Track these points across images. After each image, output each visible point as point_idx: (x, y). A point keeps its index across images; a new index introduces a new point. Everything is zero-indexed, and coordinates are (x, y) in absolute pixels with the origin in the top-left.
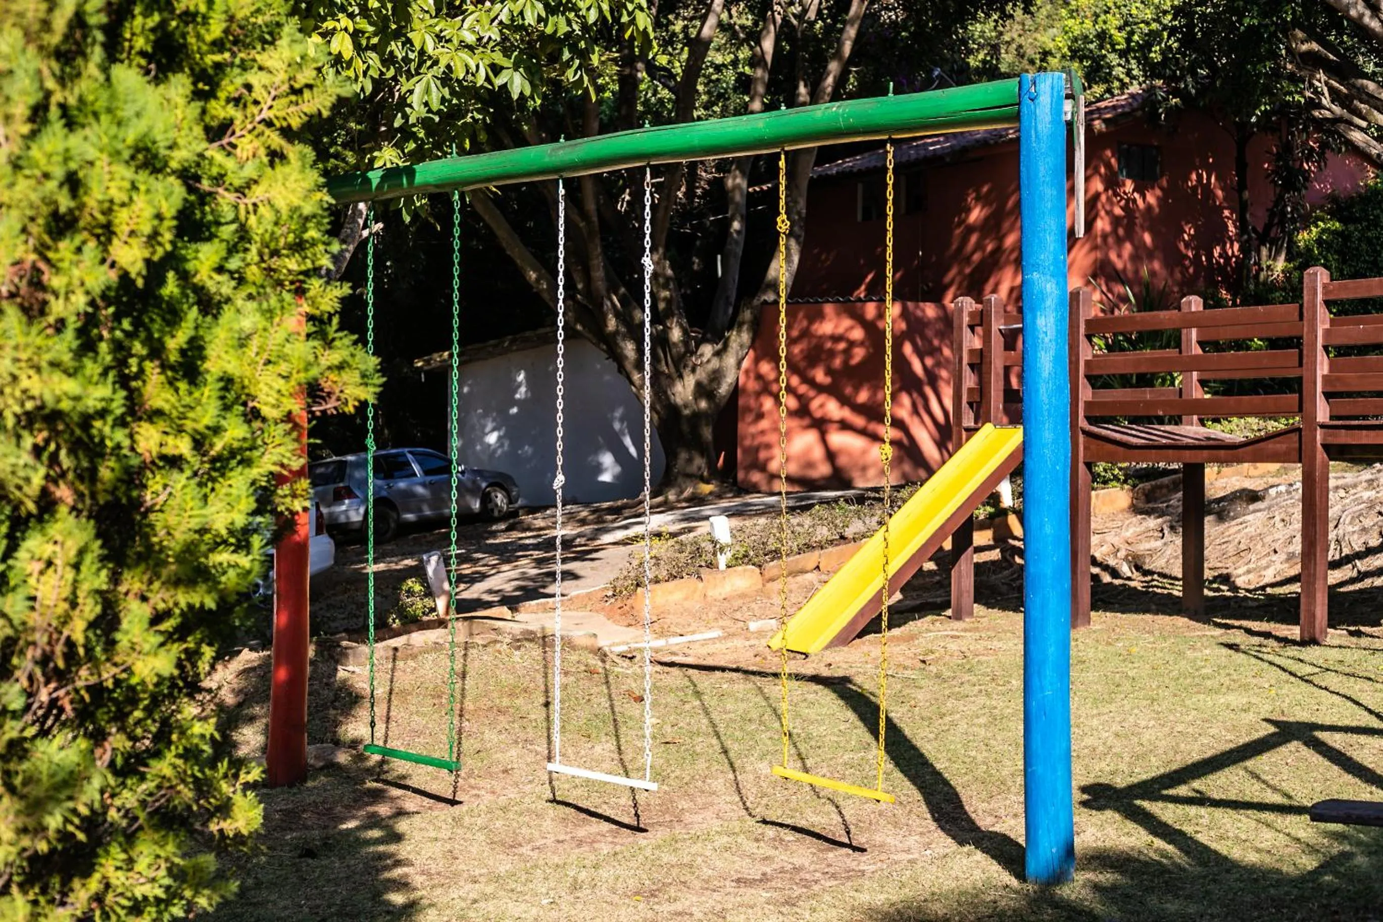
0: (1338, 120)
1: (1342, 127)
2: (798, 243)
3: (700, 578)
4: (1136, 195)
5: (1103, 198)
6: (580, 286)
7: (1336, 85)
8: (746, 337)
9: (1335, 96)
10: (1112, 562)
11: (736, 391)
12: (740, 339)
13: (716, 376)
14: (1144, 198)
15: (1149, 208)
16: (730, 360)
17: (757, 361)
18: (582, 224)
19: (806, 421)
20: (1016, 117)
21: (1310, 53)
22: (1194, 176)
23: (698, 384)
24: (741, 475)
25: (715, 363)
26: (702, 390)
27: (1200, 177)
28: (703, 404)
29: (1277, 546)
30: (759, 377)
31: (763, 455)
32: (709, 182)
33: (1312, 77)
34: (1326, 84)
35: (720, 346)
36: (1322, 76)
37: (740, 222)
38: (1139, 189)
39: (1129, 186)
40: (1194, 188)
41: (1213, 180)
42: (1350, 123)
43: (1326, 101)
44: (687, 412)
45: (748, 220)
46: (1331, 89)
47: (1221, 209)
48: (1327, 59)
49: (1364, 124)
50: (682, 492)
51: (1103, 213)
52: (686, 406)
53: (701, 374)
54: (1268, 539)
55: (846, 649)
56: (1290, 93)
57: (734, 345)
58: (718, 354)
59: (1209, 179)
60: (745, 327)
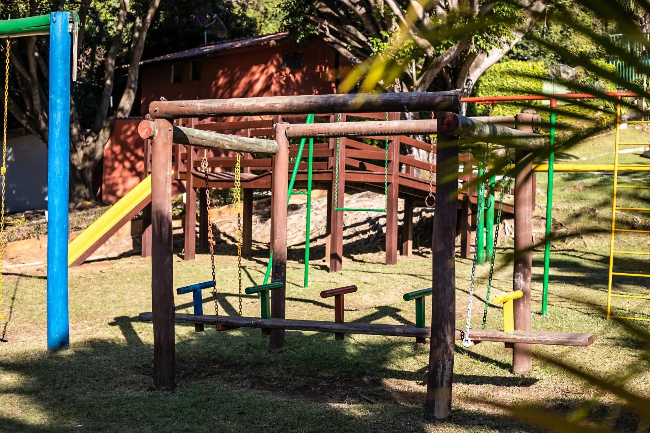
0: (334, 43)
1: (336, 46)
2: (134, 91)
3: (38, 238)
4: (291, 75)
5: (275, 75)
6: (28, 108)
7: (332, 27)
8: (107, 134)
9: (332, 32)
10: (233, 235)
11: (103, 158)
12: (104, 134)
13: (94, 151)
14: (294, 76)
15: (297, 81)
16: (100, 144)
17: (112, 144)
18: (29, 79)
19: (134, 173)
20: (48, 30)
21: (327, 13)
22: (318, 67)
23: (85, 155)
24: (104, 197)
25: (93, 145)
26: (86, 157)
27: (321, 68)
28: (87, 164)
29: (300, 228)
30: (113, 152)
31: (115, 188)
32: (100, 62)
33: (322, 23)
34: (328, 26)
35: (95, 138)
36: (326, 22)
37: (111, 80)
38: (293, 73)
39: (288, 71)
40: (318, 73)
41: (327, 69)
42: (340, 44)
43: (328, 33)
44: (79, 168)
45: (114, 80)
46: (330, 29)
47: (330, 83)
48: (334, 15)
49: (345, 45)
50: (76, 205)
51: (274, 82)
52: (79, 165)
53: (87, 150)
54: (298, 226)
55: (78, 267)
56: (312, 30)
57: (101, 137)
58: (95, 141)
59: (325, 69)
60: (106, 129)
